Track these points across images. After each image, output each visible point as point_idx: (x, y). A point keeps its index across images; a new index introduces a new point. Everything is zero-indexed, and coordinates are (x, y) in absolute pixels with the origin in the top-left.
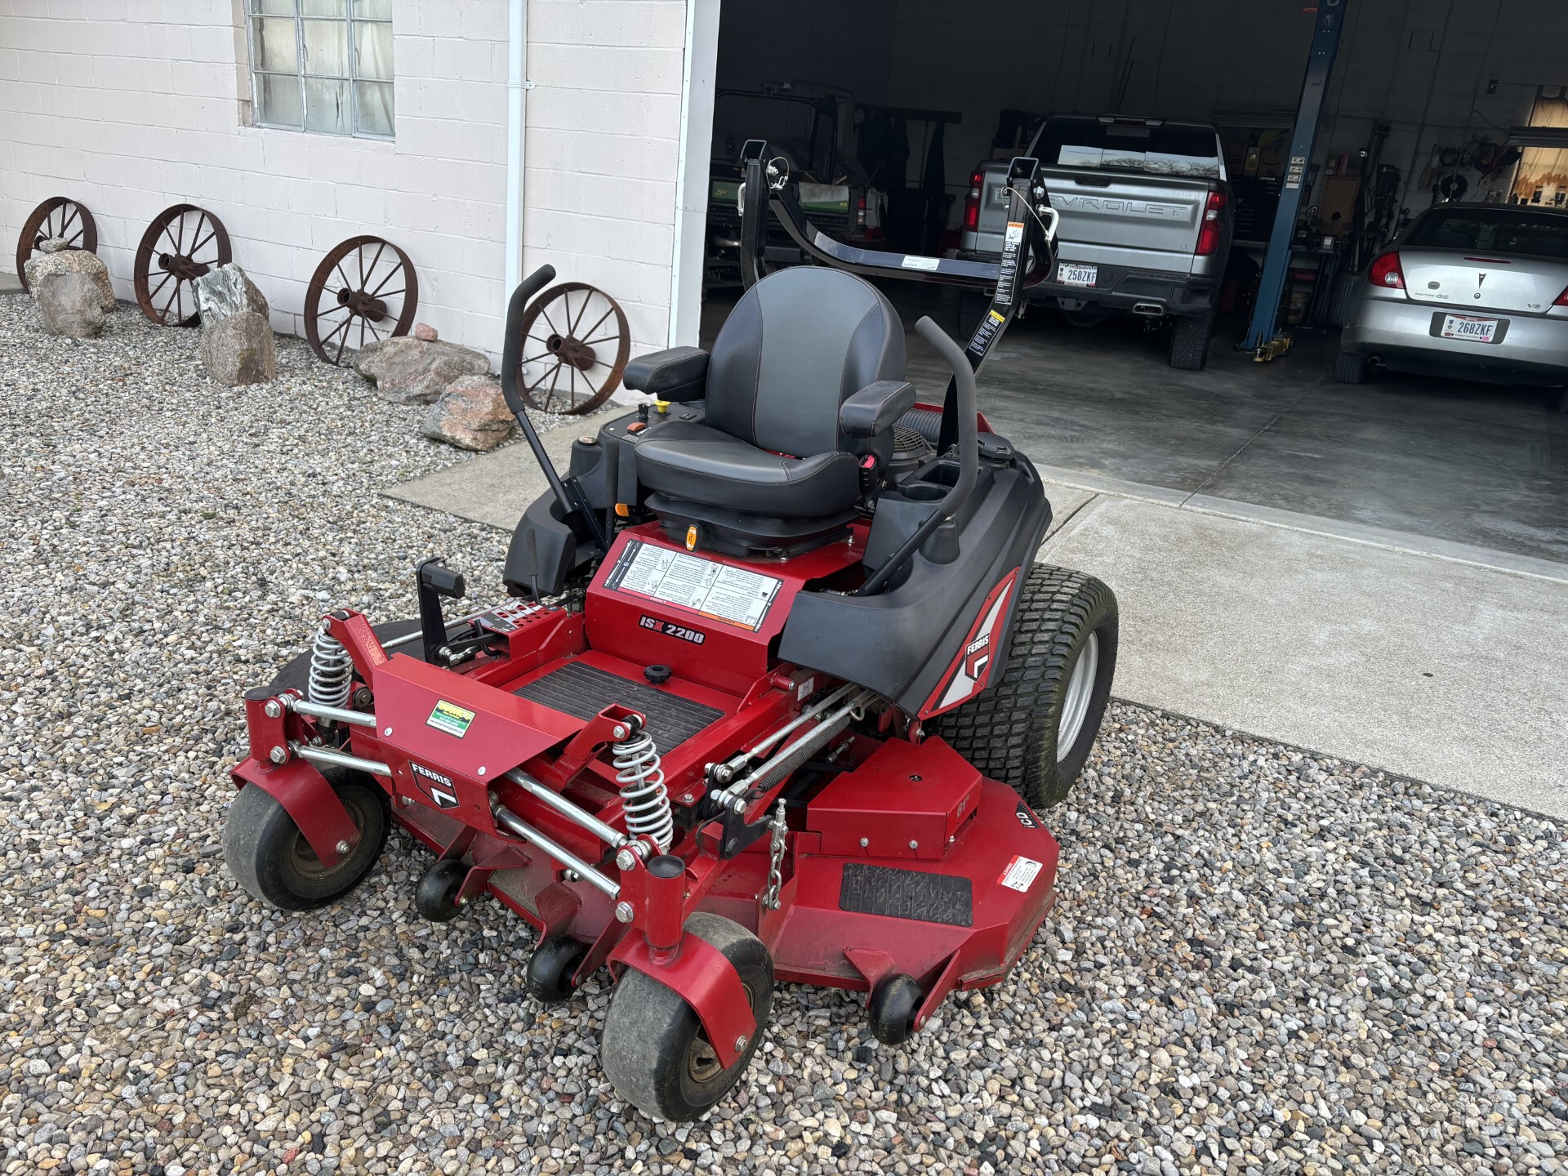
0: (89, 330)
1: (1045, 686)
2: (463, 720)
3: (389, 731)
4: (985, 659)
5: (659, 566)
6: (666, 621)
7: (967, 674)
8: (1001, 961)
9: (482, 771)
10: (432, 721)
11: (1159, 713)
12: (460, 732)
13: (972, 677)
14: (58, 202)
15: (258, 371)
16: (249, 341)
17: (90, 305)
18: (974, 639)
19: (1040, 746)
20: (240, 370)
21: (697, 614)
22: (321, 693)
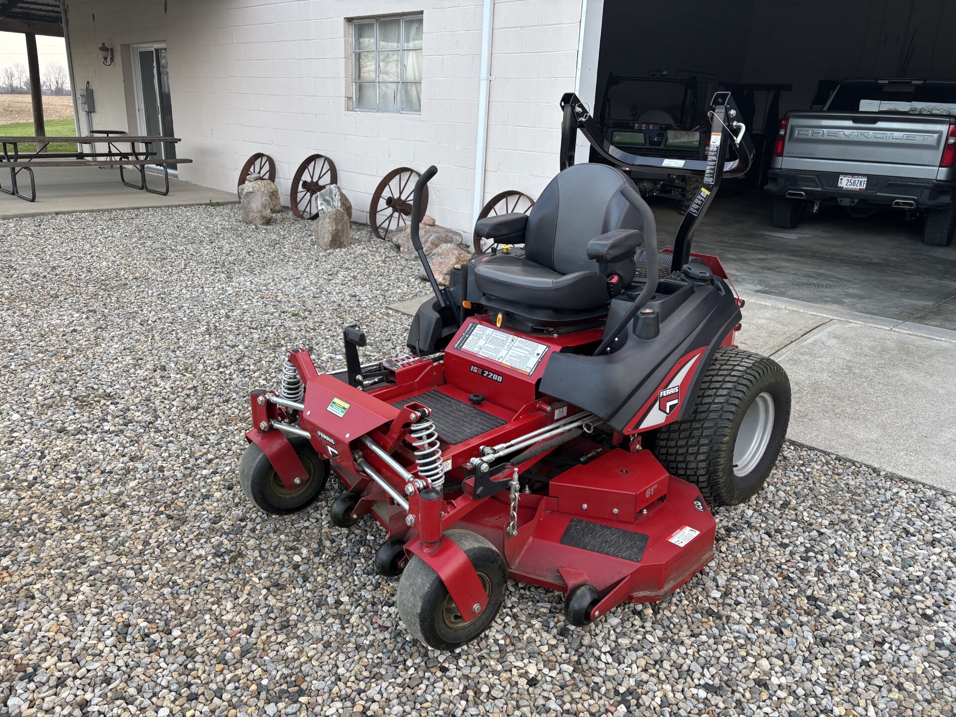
0: (264, 221)
1: (721, 423)
2: (344, 408)
3: (309, 413)
4: (676, 401)
5: (484, 337)
6: (483, 368)
7: (660, 409)
8: (661, 587)
9: (348, 436)
10: (330, 409)
11: (834, 457)
12: (341, 415)
13: (665, 412)
14: (259, 156)
15: (340, 242)
16: (336, 225)
17: (265, 208)
18: (665, 388)
19: (718, 462)
20: (331, 241)
21: (499, 365)
22: (288, 394)
